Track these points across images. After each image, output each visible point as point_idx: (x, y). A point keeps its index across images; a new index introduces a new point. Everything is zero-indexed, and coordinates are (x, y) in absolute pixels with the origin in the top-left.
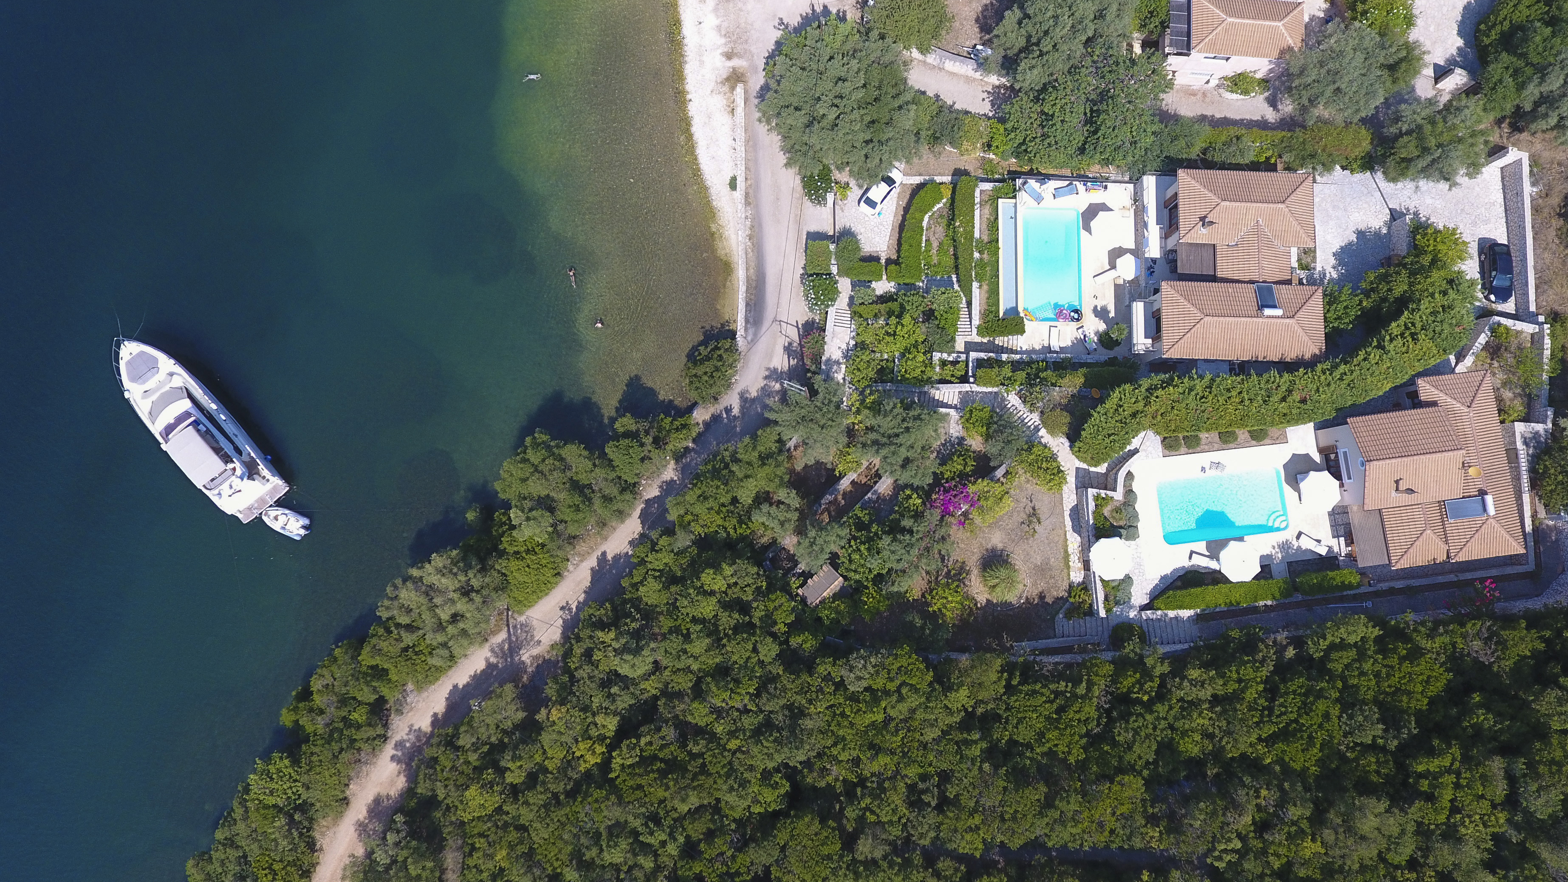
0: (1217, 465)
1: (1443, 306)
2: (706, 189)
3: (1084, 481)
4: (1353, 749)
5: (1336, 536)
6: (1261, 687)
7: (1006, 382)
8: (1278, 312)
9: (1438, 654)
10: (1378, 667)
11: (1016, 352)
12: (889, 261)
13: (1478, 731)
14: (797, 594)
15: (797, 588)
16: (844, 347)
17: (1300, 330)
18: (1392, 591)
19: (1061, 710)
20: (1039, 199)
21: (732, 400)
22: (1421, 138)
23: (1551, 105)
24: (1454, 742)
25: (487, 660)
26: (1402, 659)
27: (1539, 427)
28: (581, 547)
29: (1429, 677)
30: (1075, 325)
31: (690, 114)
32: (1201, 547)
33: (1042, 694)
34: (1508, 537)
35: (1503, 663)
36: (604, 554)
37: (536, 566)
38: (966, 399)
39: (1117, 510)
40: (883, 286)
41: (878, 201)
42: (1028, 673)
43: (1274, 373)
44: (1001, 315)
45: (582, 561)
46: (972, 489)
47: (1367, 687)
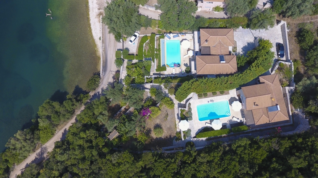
0: (212, 101)
1: (265, 59)
2: (94, 40)
3: (180, 106)
4: (242, 175)
5: (243, 117)
6: (219, 158)
7: (161, 83)
8: (224, 62)
9: (265, 147)
10: (249, 152)
11: (165, 75)
12: (137, 55)
13: (274, 169)
14: (107, 137)
15: (107, 136)
16: (125, 76)
17: (230, 66)
18: (256, 131)
19: (168, 166)
20: (170, 38)
21: (99, 90)
22: (258, 19)
23: (290, 9)
24: (267, 172)
25: (36, 157)
26: (255, 149)
27: (292, 88)
28: (59, 127)
29: (262, 154)
30: (179, 68)
31: (90, 23)
32: (208, 121)
33: (163, 162)
34: (284, 116)
35: (281, 150)
36: (66, 129)
37: (46, 132)
38: (152, 86)
39: (187, 113)
40: (135, 61)
41: (133, 40)
42: (161, 156)
43: (223, 77)
44: (161, 66)
45: (59, 131)
46: (150, 109)
47: (246, 157)
